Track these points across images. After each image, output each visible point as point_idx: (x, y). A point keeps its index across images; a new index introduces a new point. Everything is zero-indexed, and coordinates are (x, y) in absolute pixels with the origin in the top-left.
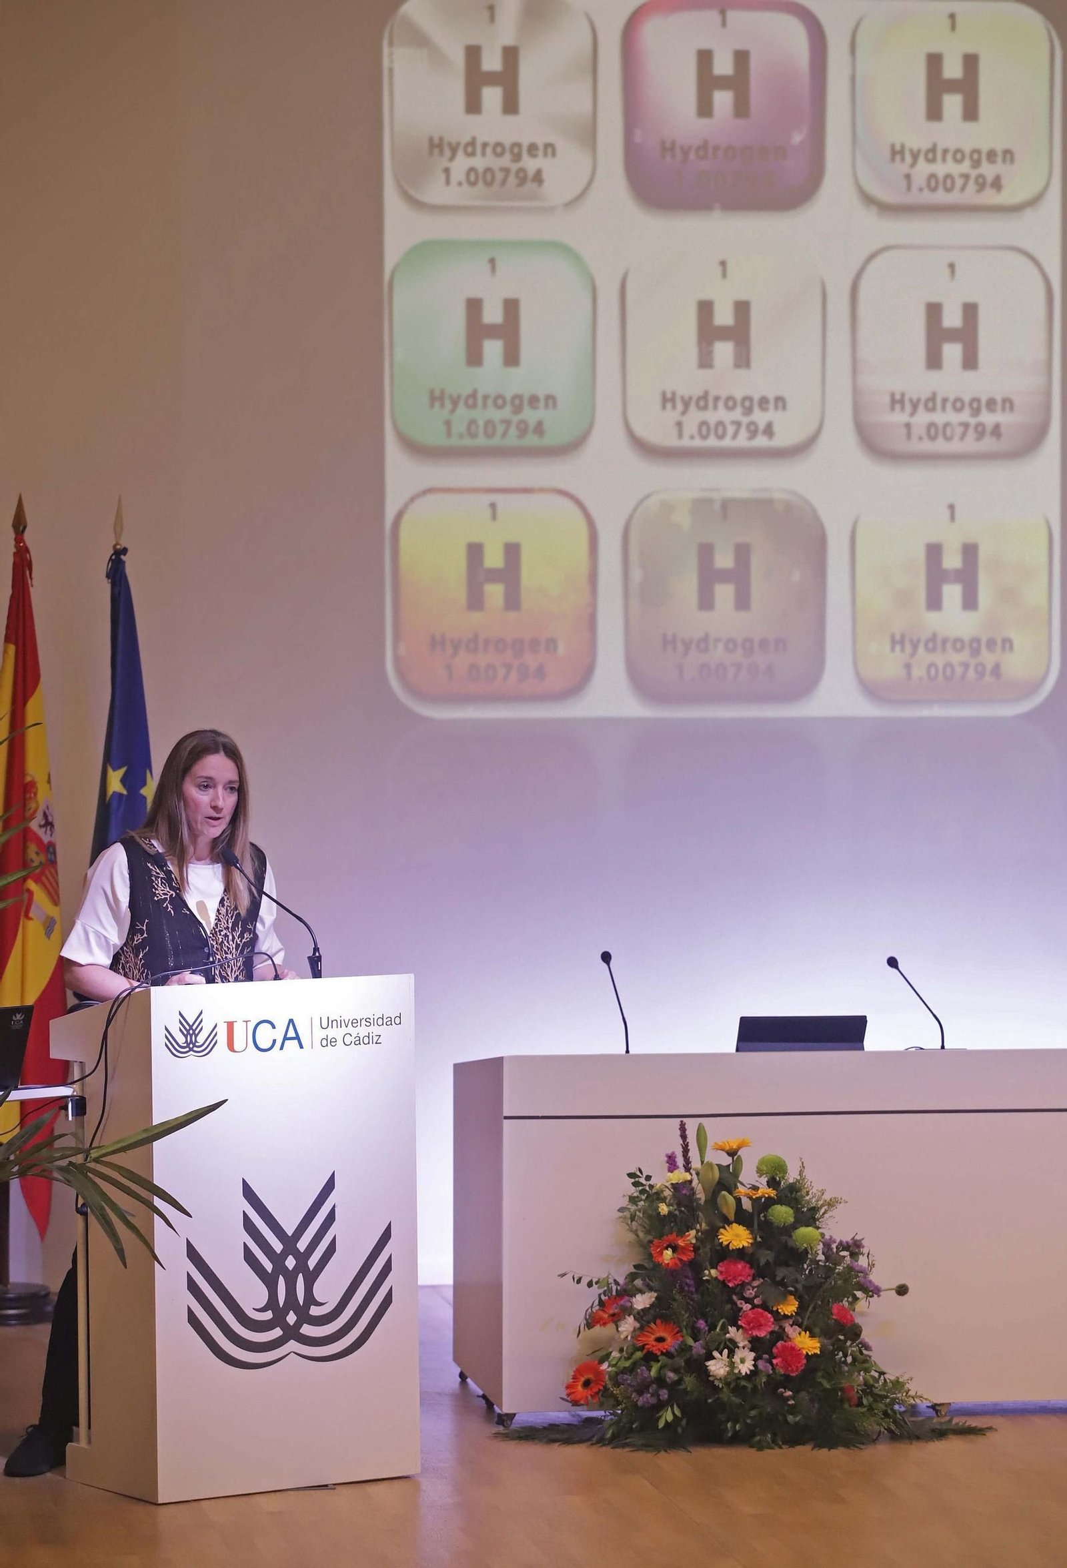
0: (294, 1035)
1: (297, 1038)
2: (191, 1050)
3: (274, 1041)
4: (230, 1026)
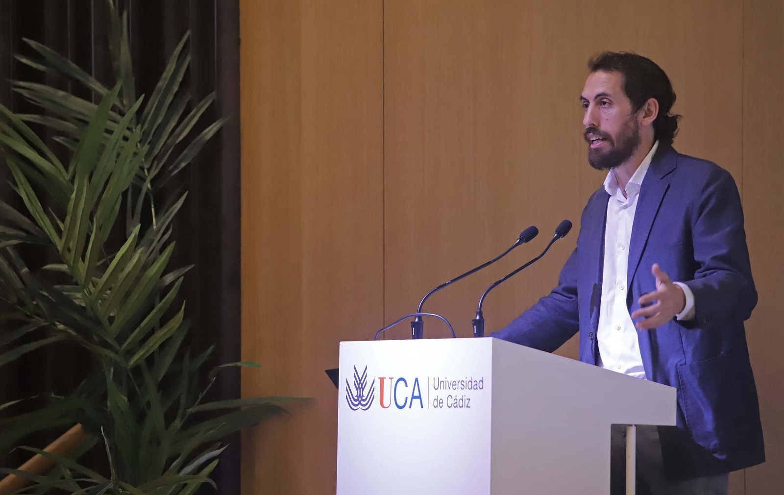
0: (418, 395)
1: (419, 397)
2: (360, 403)
3: (407, 398)
4: (382, 380)
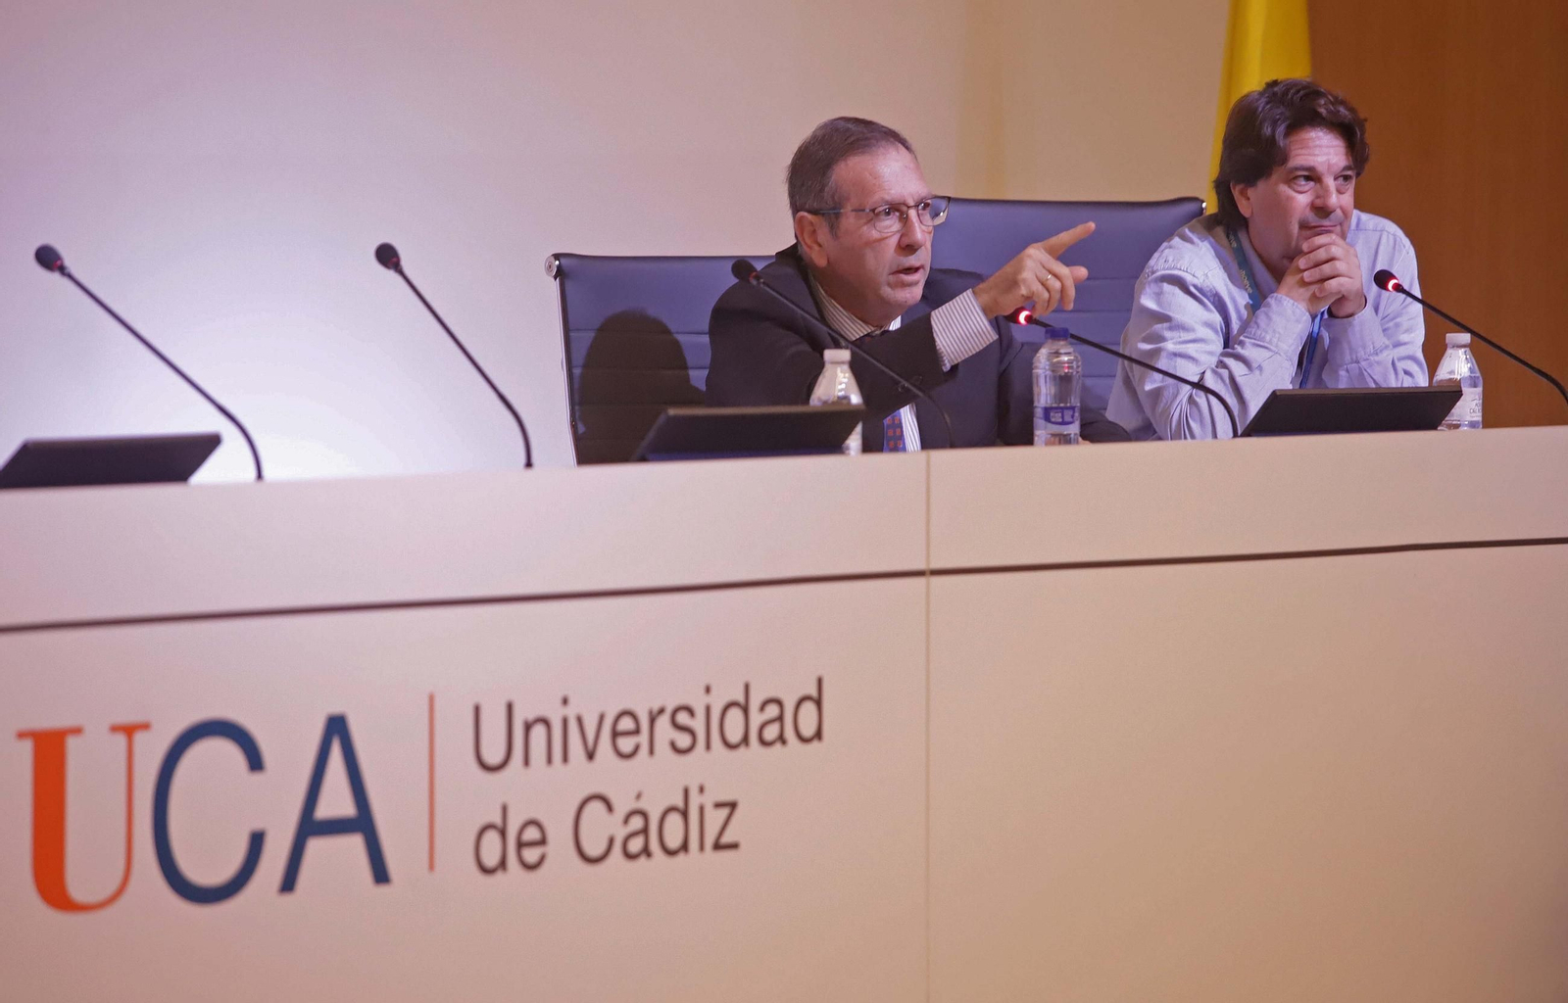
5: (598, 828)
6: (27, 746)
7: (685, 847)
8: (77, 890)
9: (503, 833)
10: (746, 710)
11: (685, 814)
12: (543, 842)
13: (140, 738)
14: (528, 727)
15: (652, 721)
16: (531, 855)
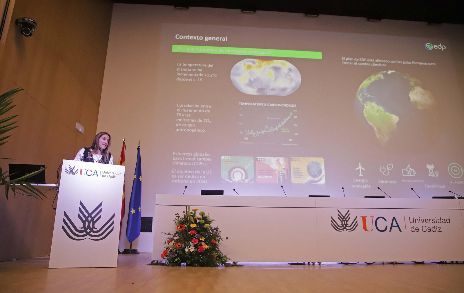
5: (424, 229)
6: (362, 217)
7: (435, 231)
8: (368, 229)
9: (414, 228)
10: (441, 220)
11: (435, 228)
12: (418, 229)
13: (373, 218)
14: (415, 220)
15: (430, 220)
16: (417, 230)
